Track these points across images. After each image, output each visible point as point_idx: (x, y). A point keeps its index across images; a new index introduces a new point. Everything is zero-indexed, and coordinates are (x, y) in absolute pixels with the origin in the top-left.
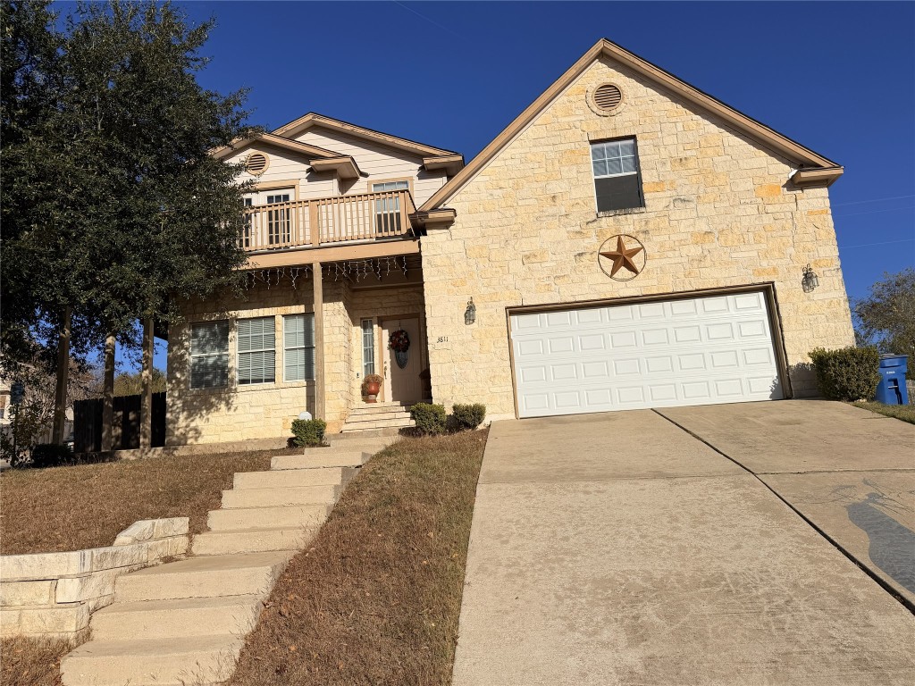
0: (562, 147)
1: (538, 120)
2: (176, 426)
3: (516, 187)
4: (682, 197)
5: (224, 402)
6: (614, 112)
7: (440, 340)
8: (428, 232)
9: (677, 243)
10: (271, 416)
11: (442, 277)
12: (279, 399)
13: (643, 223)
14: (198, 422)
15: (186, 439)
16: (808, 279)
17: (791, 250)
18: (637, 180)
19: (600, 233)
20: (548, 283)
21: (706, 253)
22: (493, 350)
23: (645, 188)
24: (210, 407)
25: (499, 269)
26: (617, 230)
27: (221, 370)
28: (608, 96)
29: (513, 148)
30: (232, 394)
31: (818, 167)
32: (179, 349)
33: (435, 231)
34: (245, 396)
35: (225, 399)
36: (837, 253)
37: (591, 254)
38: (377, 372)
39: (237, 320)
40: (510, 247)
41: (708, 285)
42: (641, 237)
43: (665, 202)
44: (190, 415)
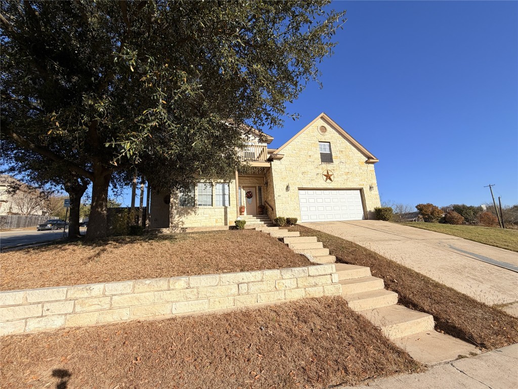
0: (312, 142)
1: (305, 132)
2: (174, 220)
3: (299, 151)
4: (342, 162)
5: (193, 212)
6: (325, 134)
7: (279, 196)
8: (274, 161)
9: (341, 174)
10: (212, 218)
11: (279, 176)
12: (214, 212)
13: (333, 167)
14: (183, 219)
15: (178, 225)
16: (371, 188)
17: (366, 180)
18: (331, 155)
19: (322, 169)
20: (309, 181)
21: (348, 178)
22: (294, 201)
23: (333, 157)
24: (188, 213)
25: (295, 175)
26: (327, 168)
28: (323, 129)
30: (196, 209)
31: (373, 159)
33: (276, 161)
34: (201, 210)
37: (320, 174)
38: (243, 204)
40: (299, 169)
41: (349, 187)
42: (333, 171)
43: (338, 162)
44: (180, 216)
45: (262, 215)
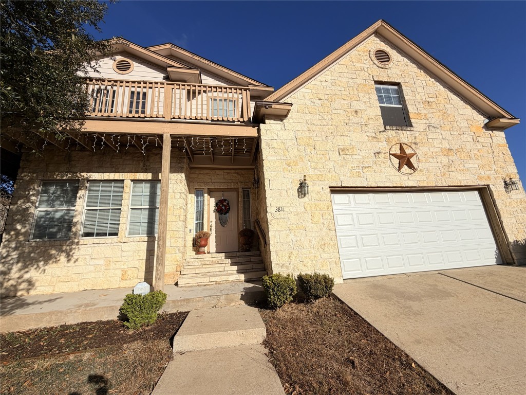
0: (358, 81)
1: (341, 61)
2: (7, 277)
3: (331, 100)
4: (433, 125)
5: (64, 254)
6: (387, 66)
7: (278, 210)
8: (267, 121)
9: (434, 154)
10: (111, 267)
11: (278, 158)
12: (120, 252)
13: (413, 138)
14: (32, 273)
15: (16, 290)
16: (507, 185)
17: (494, 166)
18: (405, 111)
19: (388, 141)
20: (358, 170)
21: (451, 162)
22: (322, 221)
23: (411, 115)
24: (48, 259)
25: (322, 156)
26: (398, 140)
27: (67, 224)
28: (382, 57)
29: (326, 75)
30: (74, 247)
32: (24, 202)
33: (272, 122)
34: (86, 249)
35: (65, 251)
36: (516, 171)
37: (385, 153)
38: (206, 229)
39: (89, 181)
40: (329, 141)
41: (455, 183)
42: (413, 146)
43: (424, 126)
44: (25, 266)
45: (247, 253)
